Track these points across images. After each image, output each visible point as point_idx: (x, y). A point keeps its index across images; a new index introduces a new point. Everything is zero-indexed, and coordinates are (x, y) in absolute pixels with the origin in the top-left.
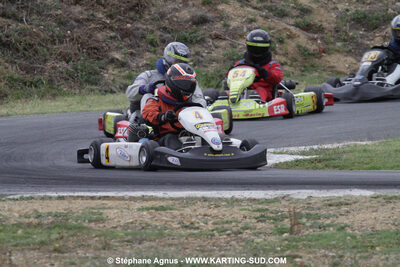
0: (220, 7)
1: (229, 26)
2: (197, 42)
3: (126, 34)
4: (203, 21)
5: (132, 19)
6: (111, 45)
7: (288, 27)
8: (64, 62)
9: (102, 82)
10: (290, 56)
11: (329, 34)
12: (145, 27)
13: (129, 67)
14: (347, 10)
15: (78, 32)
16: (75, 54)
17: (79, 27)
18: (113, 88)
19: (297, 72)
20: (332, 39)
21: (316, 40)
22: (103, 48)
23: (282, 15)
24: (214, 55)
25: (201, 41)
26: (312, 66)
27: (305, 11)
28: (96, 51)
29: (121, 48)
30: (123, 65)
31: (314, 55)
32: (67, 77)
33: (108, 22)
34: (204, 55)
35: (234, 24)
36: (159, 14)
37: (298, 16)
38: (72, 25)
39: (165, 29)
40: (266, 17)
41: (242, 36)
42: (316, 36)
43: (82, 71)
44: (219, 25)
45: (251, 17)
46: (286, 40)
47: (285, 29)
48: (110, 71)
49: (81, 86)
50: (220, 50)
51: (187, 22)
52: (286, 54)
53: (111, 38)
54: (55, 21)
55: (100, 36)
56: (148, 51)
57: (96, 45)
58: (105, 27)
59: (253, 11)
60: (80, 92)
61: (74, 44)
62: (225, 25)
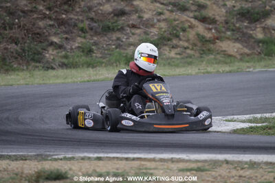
0: (135, 3)
1: (142, 17)
2: (118, 30)
3: (62, 23)
4: (122, 13)
5: (65, 11)
6: (50, 31)
7: (189, 19)
8: (14, 45)
9: (45, 60)
10: (191, 42)
11: (221, 25)
12: (76, 17)
13: (65, 49)
14: (234, 7)
15: (24, 21)
16: (23, 38)
17: (24, 17)
18: (53, 65)
19: (197, 55)
20: (223, 29)
21: (211, 29)
22: (44, 33)
23: (183, 9)
24: (131, 40)
25: (122, 29)
26: (209, 50)
27: (202, 7)
28: (38, 36)
29: (58, 34)
30: (60, 47)
31: (209, 41)
32: (17, 56)
33: (48, 13)
34: (124, 40)
35: (146, 16)
36: (88, 7)
37: (195, 11)
38: (19, 15)
39: (92, 19)
40: (172, 11)
41: (153, 26)
42: (211, 26)
43: (28, 51)
44: (135, 17)
45: (160, 10)
46: (188, 30)
47: (187, 20)
48: (51, 52)
49: (28, 63)
50: (135, 36)
51: (110, 14)
52: (188, 41)
53: (50, 25)
54: (6, 12)
55: (41, 24)
56: (80, 36)
57: (38, 31)
58: (45, 17)
59: (162, 6)
60: (27, 68)
61: (21, 30)
62: (140, 17)
